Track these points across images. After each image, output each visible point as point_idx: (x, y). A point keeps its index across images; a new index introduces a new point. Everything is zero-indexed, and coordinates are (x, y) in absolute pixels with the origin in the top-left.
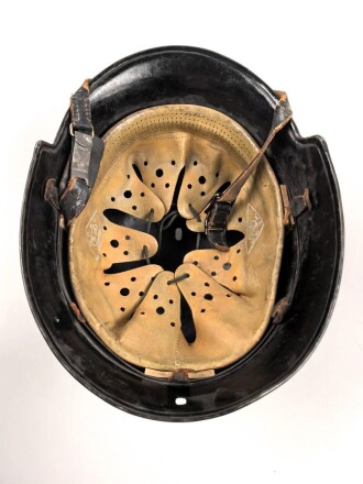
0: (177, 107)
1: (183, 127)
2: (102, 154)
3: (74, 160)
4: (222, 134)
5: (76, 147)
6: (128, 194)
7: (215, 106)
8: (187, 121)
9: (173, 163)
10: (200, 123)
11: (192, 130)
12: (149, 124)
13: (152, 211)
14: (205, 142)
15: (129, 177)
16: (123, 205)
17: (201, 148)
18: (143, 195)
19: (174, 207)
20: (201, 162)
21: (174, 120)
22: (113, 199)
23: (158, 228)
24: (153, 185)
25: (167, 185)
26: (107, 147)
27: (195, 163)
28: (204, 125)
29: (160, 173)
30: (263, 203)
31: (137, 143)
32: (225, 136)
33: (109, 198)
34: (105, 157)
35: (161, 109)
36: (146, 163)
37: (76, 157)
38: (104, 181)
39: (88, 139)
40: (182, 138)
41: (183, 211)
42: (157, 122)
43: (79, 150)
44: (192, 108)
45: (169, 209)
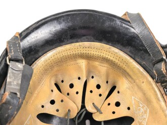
0: (78, 44)
1: (82, 56)
2: (31, 76)
3: (8, 80)
4: (107, 56)
5: (10, 71)
6: (53, 102)
7: (100, 40)
8: (85, 52)
9: (79, 78)
10: (92, 52)
11: (88, 57)
12: (62, 56)
13: (69, 111)
14: (97, 63)
15: (52, 91)
16: (50, 110)
17: (95, 67)
18: (62, 101)
19: (83, 106)
20: (96, 76)
21: (77, 52)
22: (43, 107)
23: (75, 122)
24: (68, 94)
25: (77, 93)
26: (35, 71)
27: (93, 77)
28: (95, 53)
29: (72, 86)
30: (144, 94)
31: (56, 69)
32: (109, 57)
33: (40, 106)
34: (34, 78)
35: (68, 47)
36: (62, 81)
37: (10, 78)
38: (35, 95)
39: (20, 66)
40: (83, 63)
41: (90, 108)
42: (66, 54)
43: (13, 73)
44: (87, 44)
45: (80, 108)
